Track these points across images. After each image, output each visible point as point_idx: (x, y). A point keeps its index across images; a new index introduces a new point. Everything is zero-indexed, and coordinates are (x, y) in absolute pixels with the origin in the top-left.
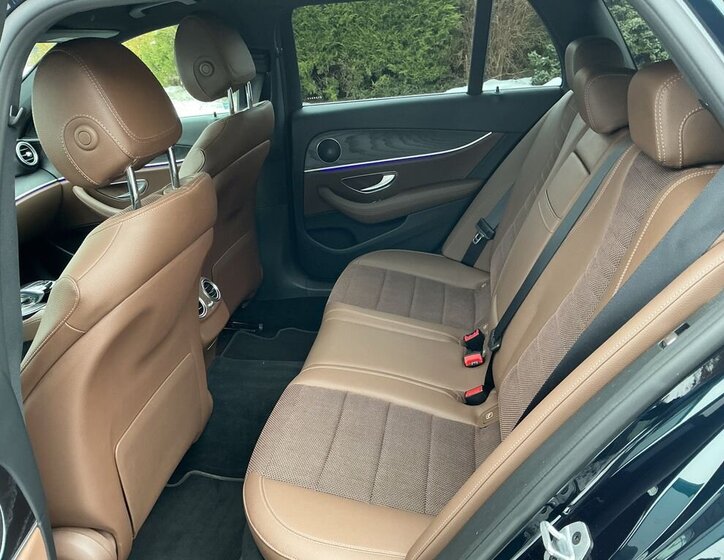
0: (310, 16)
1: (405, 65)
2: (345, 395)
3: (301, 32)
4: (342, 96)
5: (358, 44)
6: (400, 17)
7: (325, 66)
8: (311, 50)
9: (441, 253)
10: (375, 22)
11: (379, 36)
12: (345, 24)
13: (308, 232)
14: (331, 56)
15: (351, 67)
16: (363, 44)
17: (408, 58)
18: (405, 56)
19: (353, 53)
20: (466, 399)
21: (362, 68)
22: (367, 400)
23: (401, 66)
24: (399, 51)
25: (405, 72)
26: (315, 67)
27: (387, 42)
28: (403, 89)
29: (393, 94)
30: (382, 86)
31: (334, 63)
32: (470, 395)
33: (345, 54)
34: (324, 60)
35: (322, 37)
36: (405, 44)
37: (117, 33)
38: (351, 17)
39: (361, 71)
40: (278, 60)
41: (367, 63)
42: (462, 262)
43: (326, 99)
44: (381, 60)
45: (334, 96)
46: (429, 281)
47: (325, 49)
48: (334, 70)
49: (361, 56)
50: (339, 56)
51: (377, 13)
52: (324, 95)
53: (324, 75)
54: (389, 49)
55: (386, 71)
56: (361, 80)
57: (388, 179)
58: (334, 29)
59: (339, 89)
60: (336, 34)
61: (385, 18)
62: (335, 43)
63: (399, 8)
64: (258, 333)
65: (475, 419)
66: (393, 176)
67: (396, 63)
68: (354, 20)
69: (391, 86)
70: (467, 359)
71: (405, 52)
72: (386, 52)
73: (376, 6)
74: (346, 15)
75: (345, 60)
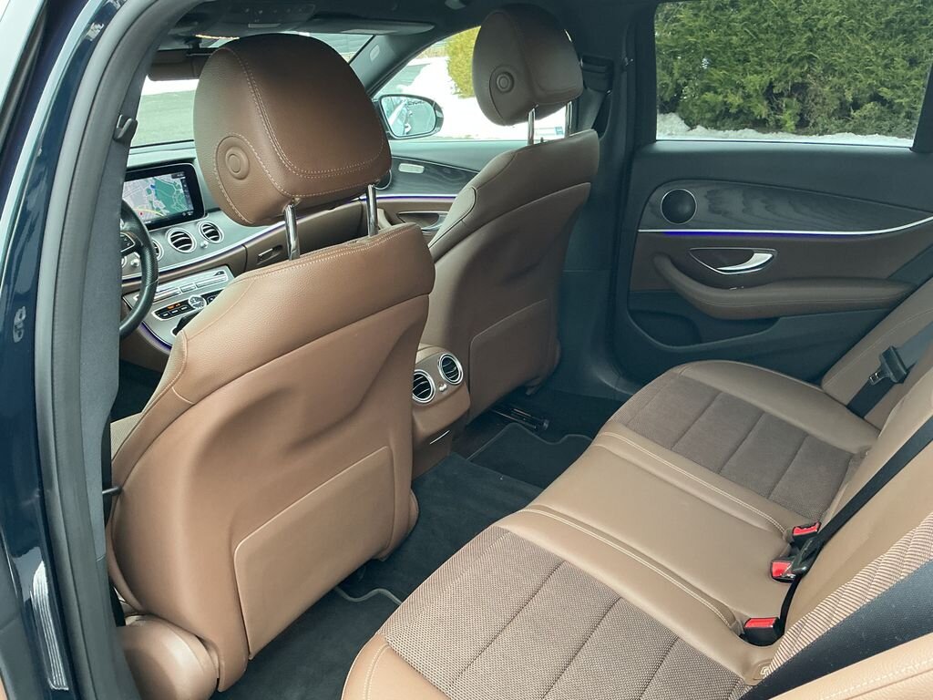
0: (778, 15)
1: (906, 92)
2: (559, 563)
3: (762, 36)
4: (802, 125)
5: (840, 58)
6: (913, 23)
7: (787, 82)
8: (770, 60)
9: (819, 385)
10: (872, 28)
11: (874, 48)
12: (825, 28)
13: (632, 313)
14: (798, 70)
15: (823, 87)
16: (848, 58)
17: (913, 82)
18: (910, 79)
19: (829, 69)
20: (745, 630)
21: (840, 89)
22: (587, 582)
23: (900, 93)
24: (901, 71)
25: (904, 101)
26: (771, 83)
27: (884, 57)
28: (897, 124)
29: (879, 131)
30: (865, 117)
31: (800, 80)
32: (753, 626)
33: (818, 69)
34: (786, 74)
35: (790, 43)
36: (913, 62)
37: (432, 27)
38: (837, 19)
39: (838, 94)
40: (624, 75)
41: (849, 84)
42: (849, 407)
43: (779, 127)
44: (870, 81)
45: (791, 124)
46: (781, 422)
47: (790, 60)
48: (800, 89)
49: (842, 74)
50: (809, 71)
51: (878, 15)
52: (778, 121)
53: (781, 94)
54: (886, 66)
55: (876, 98)
56: (835, 105)
57: (760, 258)
58: (809, 34)
59: (801, 115)
60: (810, 41)
61: (889, 23)
62: (807, 53)
63: (913, 10)
64: (539, 431)
65: (746, 667)
66: (769, 256)
67: (893, 87)
68: (840, 24)
69: (879, 118)
70: (777, 566)
71: (910, 73)
72: (881, 72)
73: (879, 6)
74: (829, 16)
75: (816, 77)
